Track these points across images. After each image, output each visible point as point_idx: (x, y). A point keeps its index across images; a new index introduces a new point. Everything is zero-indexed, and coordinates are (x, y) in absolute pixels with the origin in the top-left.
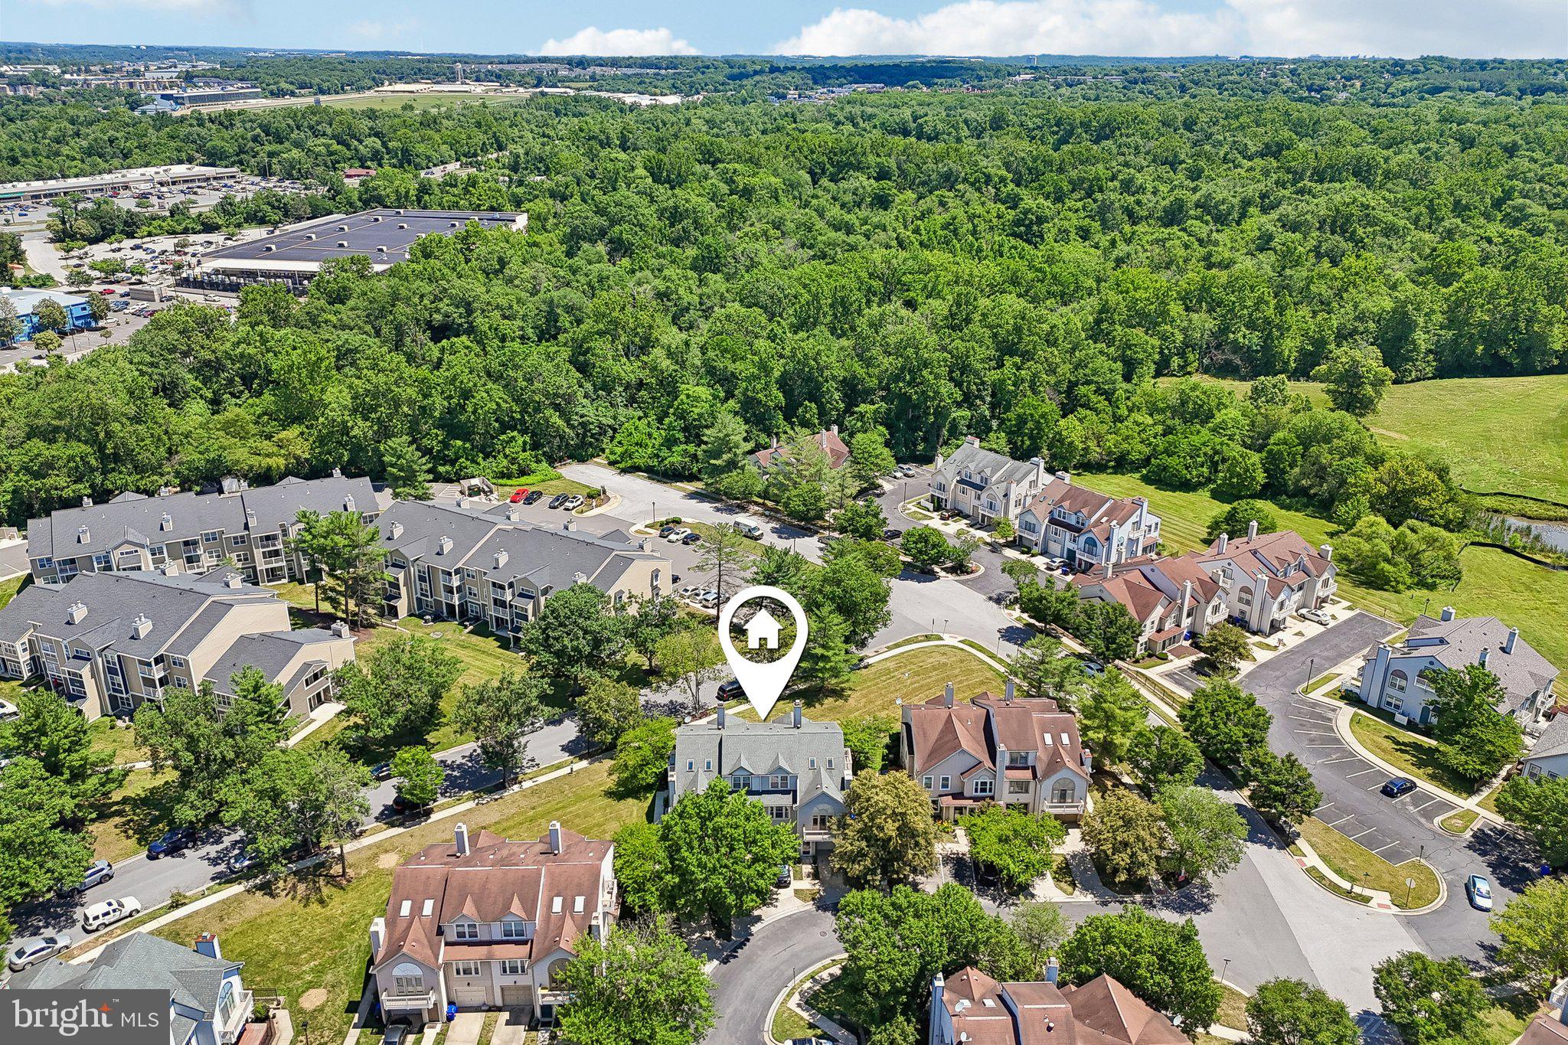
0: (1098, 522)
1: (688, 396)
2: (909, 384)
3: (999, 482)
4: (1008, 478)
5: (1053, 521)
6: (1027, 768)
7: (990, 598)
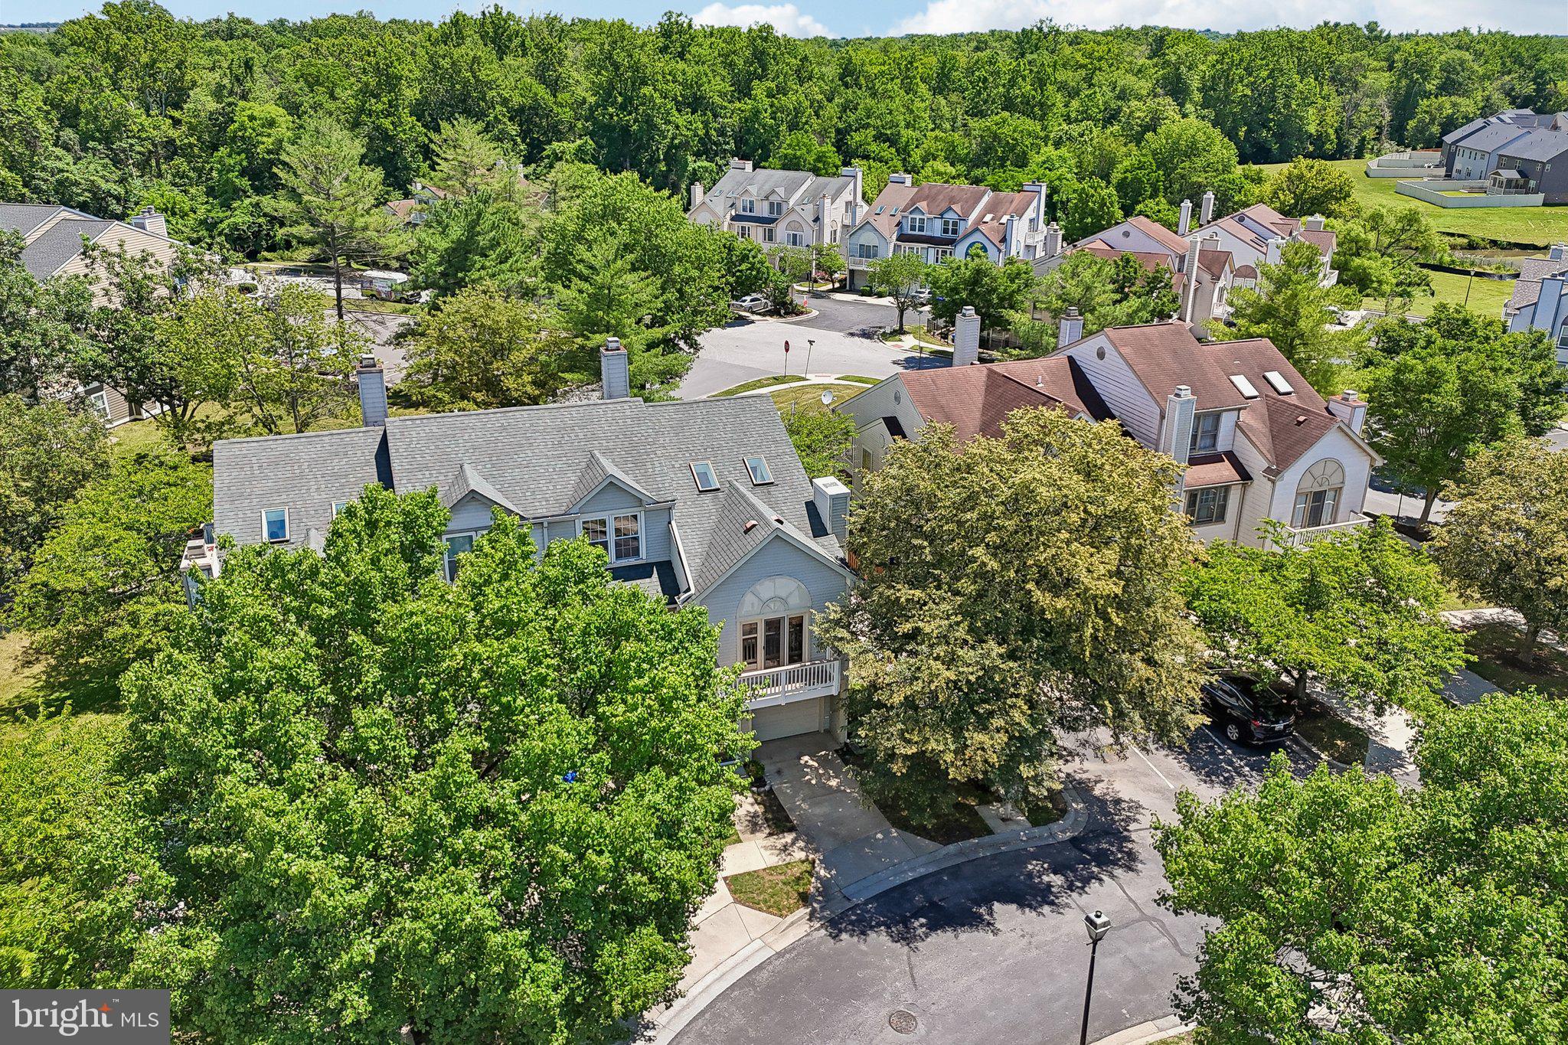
0: (980, 220)
1: (252, 118)
2: (623, 107)
3: (801, 202)
4: (815, 198)
5: (903, 238)
6: (1216, 459)
7: (852, 335)
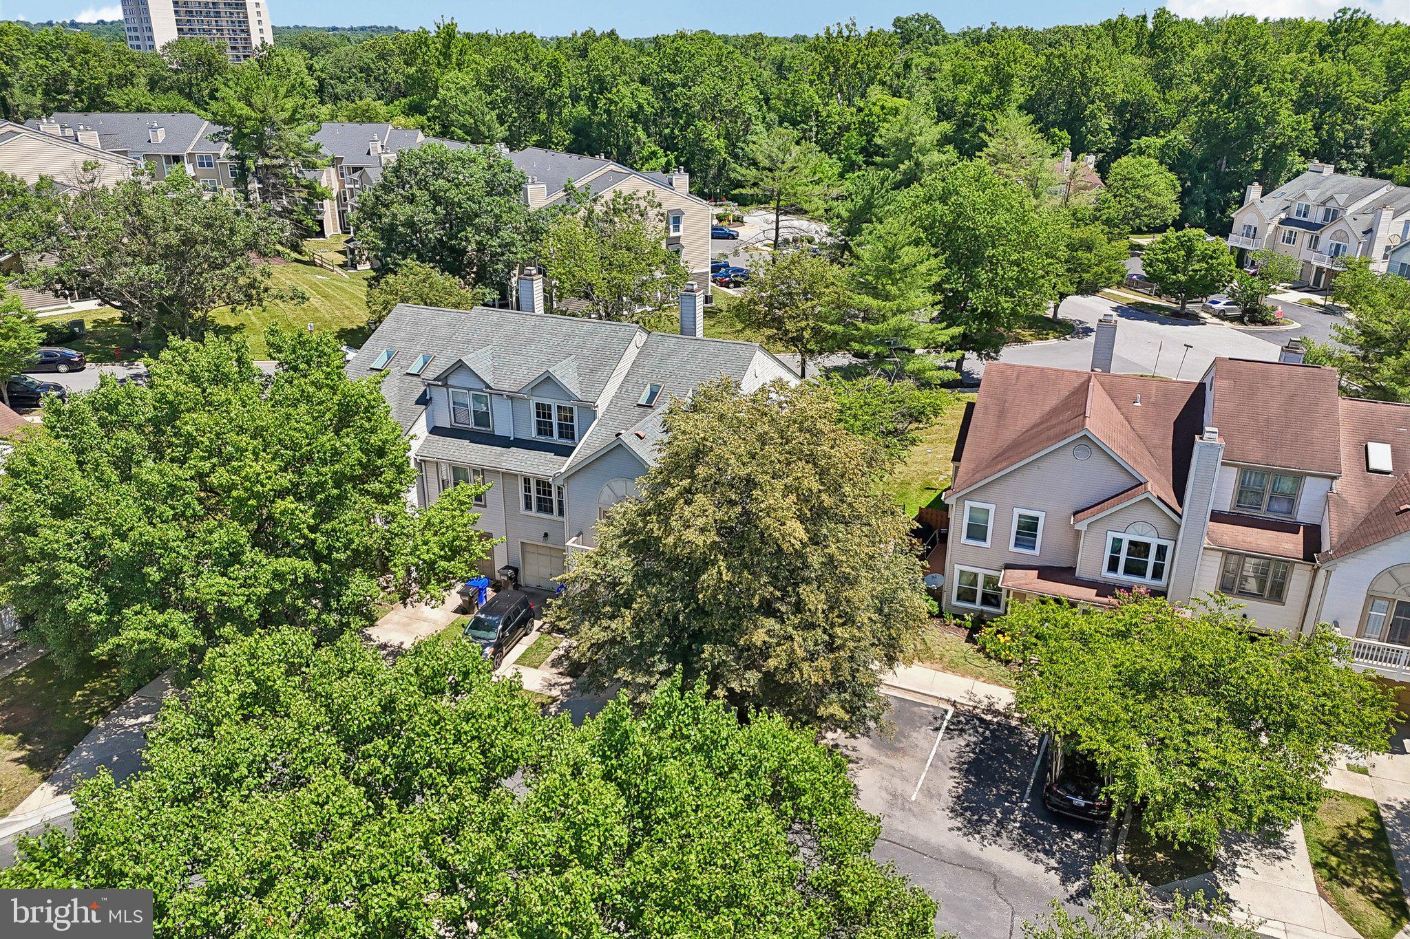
3: (1360, 215)
6: (1292, 528)
